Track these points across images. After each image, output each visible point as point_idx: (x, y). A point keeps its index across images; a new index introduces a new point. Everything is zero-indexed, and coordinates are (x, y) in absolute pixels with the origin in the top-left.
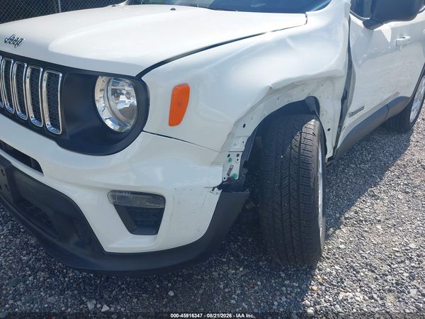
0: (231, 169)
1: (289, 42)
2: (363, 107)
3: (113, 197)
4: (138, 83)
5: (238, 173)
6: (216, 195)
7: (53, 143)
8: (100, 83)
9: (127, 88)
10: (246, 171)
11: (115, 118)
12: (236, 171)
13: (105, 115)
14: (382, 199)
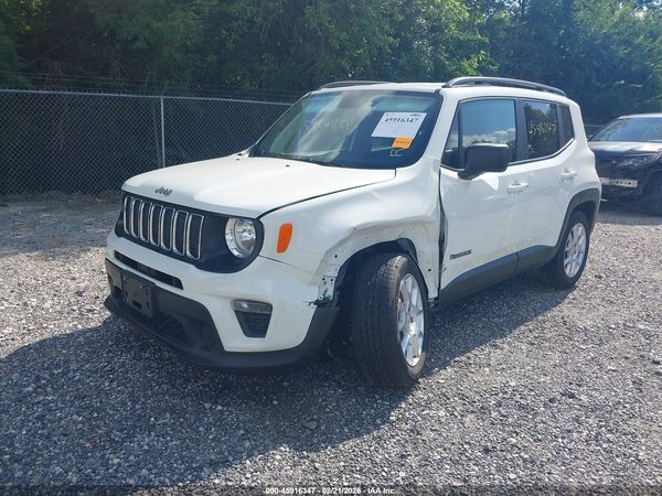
0: (326, 291)
1: (375, 194)
2: (470, 252)
3: (235, 304)
4: (257, 224)
5: (332, 294)
6: (312, 310)
7: (192, 266)
8: (230, 223)
9: (249, 228)
10: (338, 293)
11: (239, 249)
12: (330, 293)
13: (231, 246)
14: (502, 349)
